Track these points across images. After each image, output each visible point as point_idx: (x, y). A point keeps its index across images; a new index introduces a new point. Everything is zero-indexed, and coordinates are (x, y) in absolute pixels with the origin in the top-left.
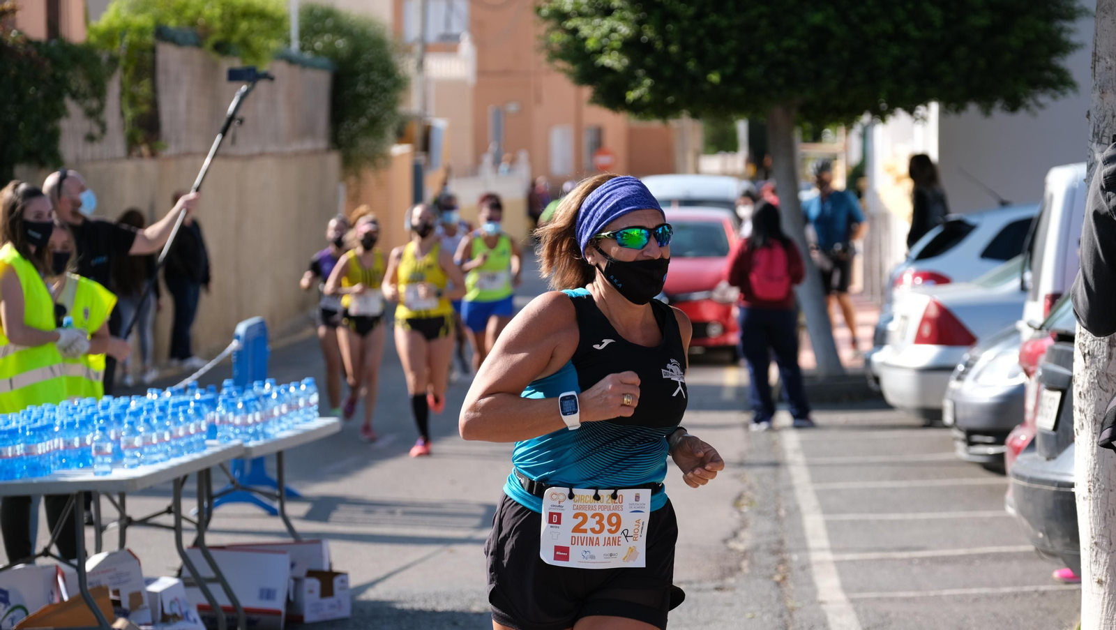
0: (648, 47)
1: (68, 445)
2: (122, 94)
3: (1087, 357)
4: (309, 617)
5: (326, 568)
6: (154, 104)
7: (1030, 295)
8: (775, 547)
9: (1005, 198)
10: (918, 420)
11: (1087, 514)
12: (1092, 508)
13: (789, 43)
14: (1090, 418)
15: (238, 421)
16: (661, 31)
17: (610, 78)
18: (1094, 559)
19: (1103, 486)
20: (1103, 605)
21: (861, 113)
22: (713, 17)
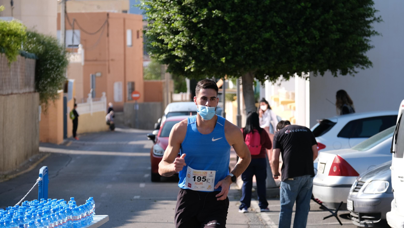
0: (194, 47)
13: (254, 46)
16: (200, 40)
17: (177, 60)
21: (279, 76)
22: (222, 35)
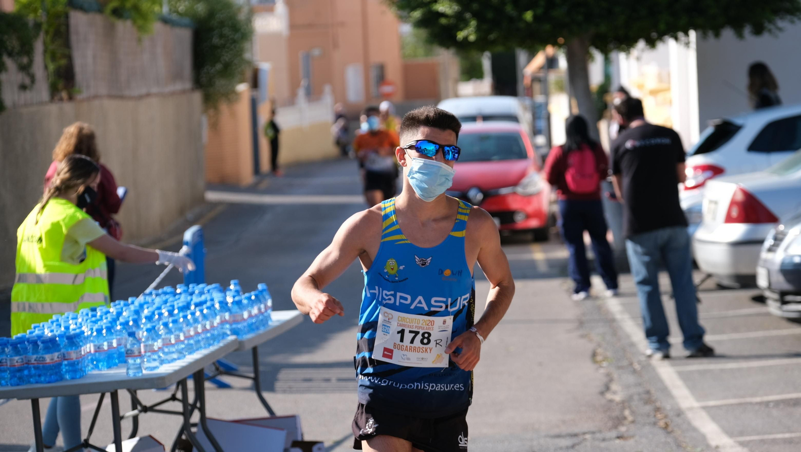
1: (98, 349)
2: (45, 51)
5: (299, 439)
6: (69, 58)
8: (645, 396)
10: (736, 285)
17: (443, 20)
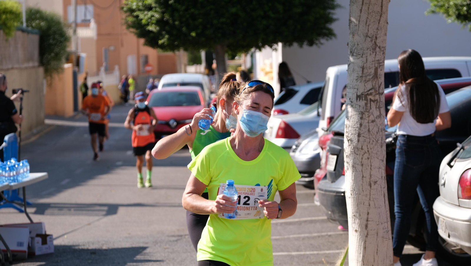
0: (167, 22)
3: (349, 141)
4: (37, 253)
5: (44, 233)
7: (321, 118)
9: (309, 80)
11: (350, 204)
12: (352, 201)
13: (223, 20)
14: (351, 165)
15: (7, 175)
16: (172, 16)
17: (152, 35)
18: (353, 222)
19: (357, 193)
20: (357, 240)
21: (252, 47)
22: (192, 10)
